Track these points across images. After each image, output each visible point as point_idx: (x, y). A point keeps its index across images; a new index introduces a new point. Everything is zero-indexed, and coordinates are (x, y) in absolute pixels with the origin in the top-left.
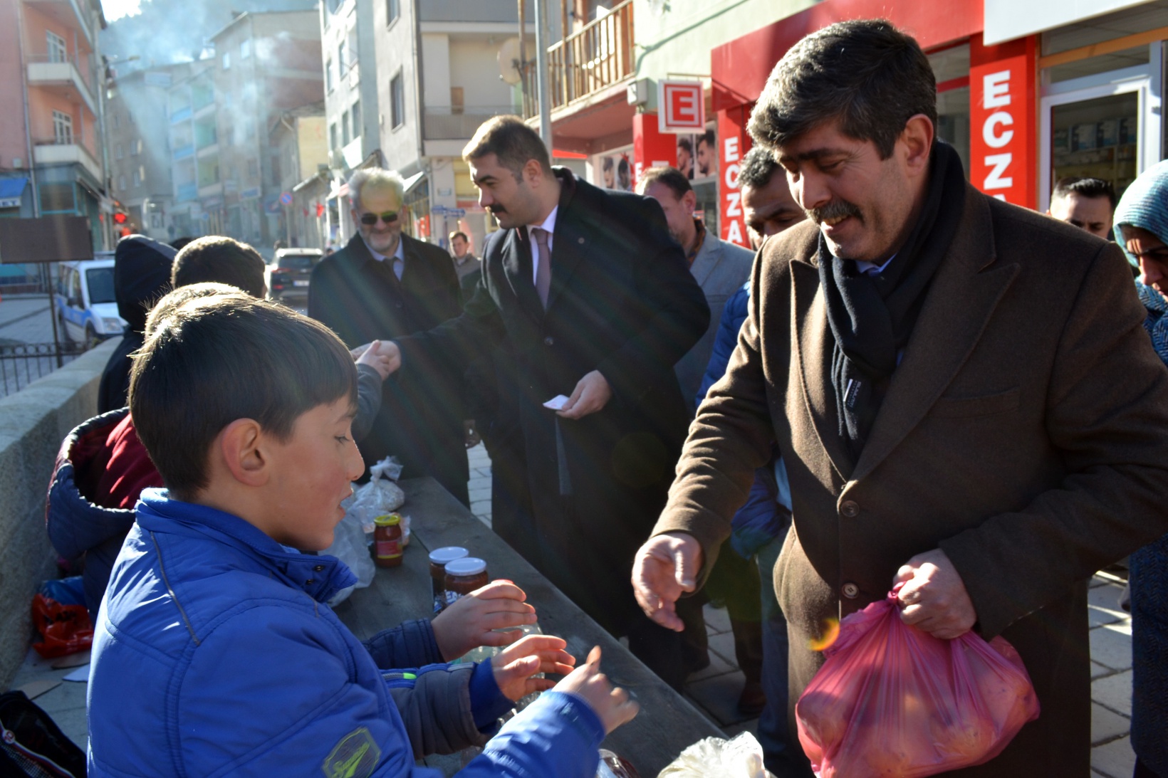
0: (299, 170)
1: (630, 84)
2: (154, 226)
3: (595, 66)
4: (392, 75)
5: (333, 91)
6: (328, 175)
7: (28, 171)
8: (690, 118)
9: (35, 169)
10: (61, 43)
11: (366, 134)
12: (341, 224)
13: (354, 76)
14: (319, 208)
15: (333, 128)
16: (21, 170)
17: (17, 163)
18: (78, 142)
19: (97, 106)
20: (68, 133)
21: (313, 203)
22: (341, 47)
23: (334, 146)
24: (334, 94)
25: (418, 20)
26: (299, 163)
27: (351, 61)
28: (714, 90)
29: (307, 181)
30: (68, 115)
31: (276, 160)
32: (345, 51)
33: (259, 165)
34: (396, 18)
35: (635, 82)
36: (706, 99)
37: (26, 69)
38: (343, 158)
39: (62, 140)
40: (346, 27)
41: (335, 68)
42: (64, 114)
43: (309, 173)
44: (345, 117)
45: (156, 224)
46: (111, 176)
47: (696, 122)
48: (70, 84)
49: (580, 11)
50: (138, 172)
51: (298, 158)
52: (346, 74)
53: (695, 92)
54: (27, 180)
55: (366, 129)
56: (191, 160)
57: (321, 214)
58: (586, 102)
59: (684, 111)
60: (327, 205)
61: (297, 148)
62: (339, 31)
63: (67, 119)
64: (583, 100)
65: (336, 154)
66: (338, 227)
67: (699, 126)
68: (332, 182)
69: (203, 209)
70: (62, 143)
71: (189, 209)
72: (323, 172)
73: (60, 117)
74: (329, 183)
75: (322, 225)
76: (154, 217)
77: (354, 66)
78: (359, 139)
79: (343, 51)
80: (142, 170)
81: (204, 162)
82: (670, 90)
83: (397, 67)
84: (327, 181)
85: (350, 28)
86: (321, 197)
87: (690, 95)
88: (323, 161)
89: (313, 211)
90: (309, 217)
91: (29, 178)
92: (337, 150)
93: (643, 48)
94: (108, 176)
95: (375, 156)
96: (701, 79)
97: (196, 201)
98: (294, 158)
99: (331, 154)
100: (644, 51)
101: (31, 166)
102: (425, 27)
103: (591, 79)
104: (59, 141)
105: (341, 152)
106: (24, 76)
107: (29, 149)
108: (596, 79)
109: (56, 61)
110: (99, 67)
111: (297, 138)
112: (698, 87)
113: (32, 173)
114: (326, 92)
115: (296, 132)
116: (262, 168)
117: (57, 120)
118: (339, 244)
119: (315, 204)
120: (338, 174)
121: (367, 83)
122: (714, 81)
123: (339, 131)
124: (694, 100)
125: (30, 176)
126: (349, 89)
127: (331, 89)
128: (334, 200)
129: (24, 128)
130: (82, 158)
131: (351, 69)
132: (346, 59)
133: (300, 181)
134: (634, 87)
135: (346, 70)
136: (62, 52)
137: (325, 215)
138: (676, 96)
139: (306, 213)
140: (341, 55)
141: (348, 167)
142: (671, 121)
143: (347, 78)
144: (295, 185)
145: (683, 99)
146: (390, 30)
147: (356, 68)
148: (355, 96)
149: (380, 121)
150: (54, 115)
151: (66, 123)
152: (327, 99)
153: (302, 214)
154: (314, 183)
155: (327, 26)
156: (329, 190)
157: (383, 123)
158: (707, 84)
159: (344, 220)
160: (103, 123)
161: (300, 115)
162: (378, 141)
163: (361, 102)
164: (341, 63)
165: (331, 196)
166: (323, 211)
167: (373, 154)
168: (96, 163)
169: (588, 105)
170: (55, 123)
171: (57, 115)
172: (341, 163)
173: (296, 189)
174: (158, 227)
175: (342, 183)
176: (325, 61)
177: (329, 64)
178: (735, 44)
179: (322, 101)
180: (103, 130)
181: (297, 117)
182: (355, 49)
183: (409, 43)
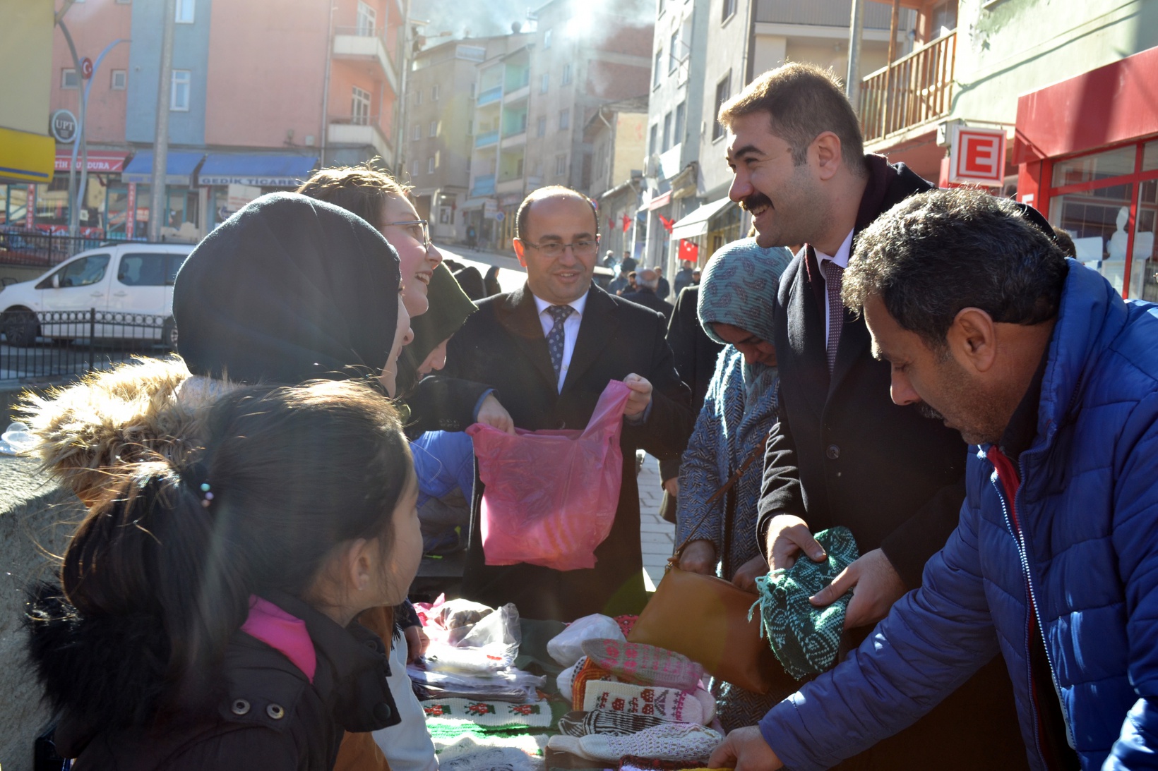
0: (612, 173)
1: (941, 124)
2: (441, 221)
3: (929, 94)
4: (719, 78)
5: (659, 86)
6: (642, 183)
7: (319, 149)
8: (987, 168)
9: (326, 149)
10: (372, 14)
11: (687, 141)
12: (647, 242)
13: (683, 73)
14: (626, 221)
15: (654, 129)
16: (311, 148)
17: (310, 141)
18: (374, 124)
19: (400, 84)
20: (365, 113)
21: (620, 214)
22: (674, 37)
23: (652, 150)
24: (660, 89)
25: (754, 19)
26: (612, 166)
27: (682, 56)
28: (1018, 141)
29: (617, 188)
30: (367, 93)
31: (588, 159)
32: (678, 42)
33: (568, 162)
34: (732, 14)
35: (945, 123)
36: (1008, 151)
37: (333, 41)
38: (660, 166)
39: (358, 119)
40: (682, 15)
41: (665, 59)
42: (363, 91)
43: (621, 178)
44: (668, 117)
45: (445, 219)
46: (404, 162)
47: (993, 174)
48: (375, 60)
49: (922, 30)
50: (434, 157)
51: (612, 160)
52: (676, 69)
53: (996, 141)
54: (317, 160)
55: (688, 135)
56: (494, 149)
57: (629, 228)
58: (902, 136)
59: (980, 161)
60: (635, 219)
61: (613, 148)
62: (674, 18)
63: (366, 97)
64: (900, 135)
65: (652, 160)
66: (644, 245)
67: (997, 178)
68: (644, 192)
69: (499, 207)
70: (358, 124)
71: (484, 205)
72: (636, 179)
73: (360, 94)
74: (641, 194)
75: (627, 241)
76: (443, 211)
77: (684, 61)
78: (679, 145)
79: (676, 42)
80: (438, 155)
81: (507, 153)
82: (966, 138)
83: (725, 71)
84: (639, 191)
85: (685, 17)
86: (632, 207)
87: (989, 144)
88: (637, 168)
89: (620, 223)
90: (614, 229)
91: (319, 158)
92: (653, 155)
93: (960, 85)
94: (400, 161)
95: (691, 168)
96: (1005, 128)
97: (492, 197)
98: (608, 160)
99: (646, 160)
100: (961, 89)
101: (323, 145)
102: (760, 28)
103: (924, 106)
104: (355, 120)
105: (659, 159)
106: (329, 48)
107: (324, 127)
108: (928, 108)
109: (364, 35)
110: (408, 40)
111: (614, 136)
112: (1000, 136)
113: (323, 152)
114: (652, 88)
115: (614, 130)
116: (571, 167)
117: (356, 97)
118: (642, 266)
119: (623, 216)
120: (652, 184)
121: (695, 83)
122: (1017, 130)
123: (660, 133)
124: (993, 150)
125: (320, 156)
126: (677, 86)
127: (658, 84)
128: (644, 213)
129: (322, 104)
130: (376, 141)
131: (681, 64)
132: (678, 53)
133: (610, 187)
134: (944, 127)
135: (676, 64)
136: (371, 24)
137: (632, 229)
138: (973, 144)
139: (612, 224)
140: (672, 46)
141: (664, 177)
142: (963, 170)
143: (676, 73)
144: (605, 191)
145: (980, 148)
146: (724, 27)
147: (686, 64)
148: (681, 96)
149: (702, 130)
150: (354, 91)
151: (364, 101)
152: (652, 95)
153: (607, 225)
154: (625, 190)
155: (663, 11)
156: (640, 202)
157: (704, 132)
158: (1010, 134)
159: (650, 239)
160: (403, 103)
161: (621, 109)
162: (696, 151)
163: (687, 102)
164: (672, 56)
165: (642, 209)
166: (630, 224)
167: (688, 166)
168: (390, 147)
169: (903, 141)
170: (353, 101)
171: (357, 92)
172: (657, 171)
173: (605, 194)
174: (446, 223)
175: (655, 194)
176: (655, 51)
177: (659, 55)
178: (1041, 94)
179: (647, 96)
180: (402, 110)
181: (617, 112)
182: (688, 43)
183: (741, 46)
